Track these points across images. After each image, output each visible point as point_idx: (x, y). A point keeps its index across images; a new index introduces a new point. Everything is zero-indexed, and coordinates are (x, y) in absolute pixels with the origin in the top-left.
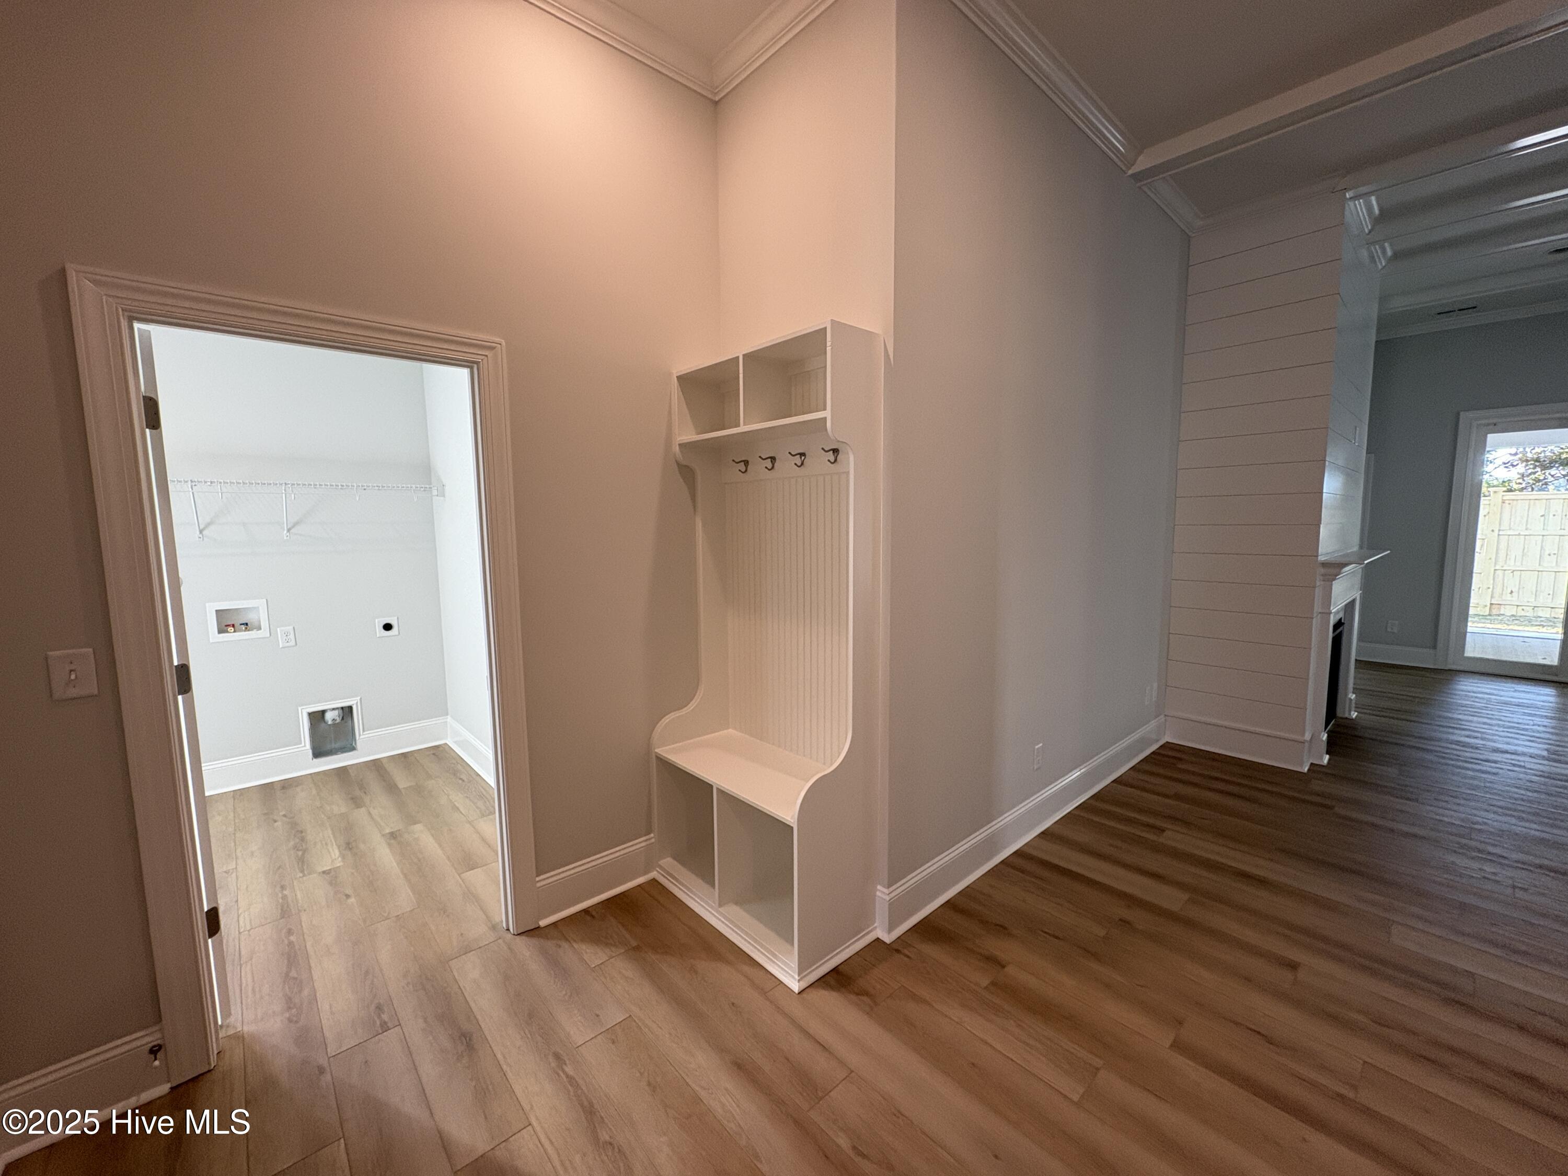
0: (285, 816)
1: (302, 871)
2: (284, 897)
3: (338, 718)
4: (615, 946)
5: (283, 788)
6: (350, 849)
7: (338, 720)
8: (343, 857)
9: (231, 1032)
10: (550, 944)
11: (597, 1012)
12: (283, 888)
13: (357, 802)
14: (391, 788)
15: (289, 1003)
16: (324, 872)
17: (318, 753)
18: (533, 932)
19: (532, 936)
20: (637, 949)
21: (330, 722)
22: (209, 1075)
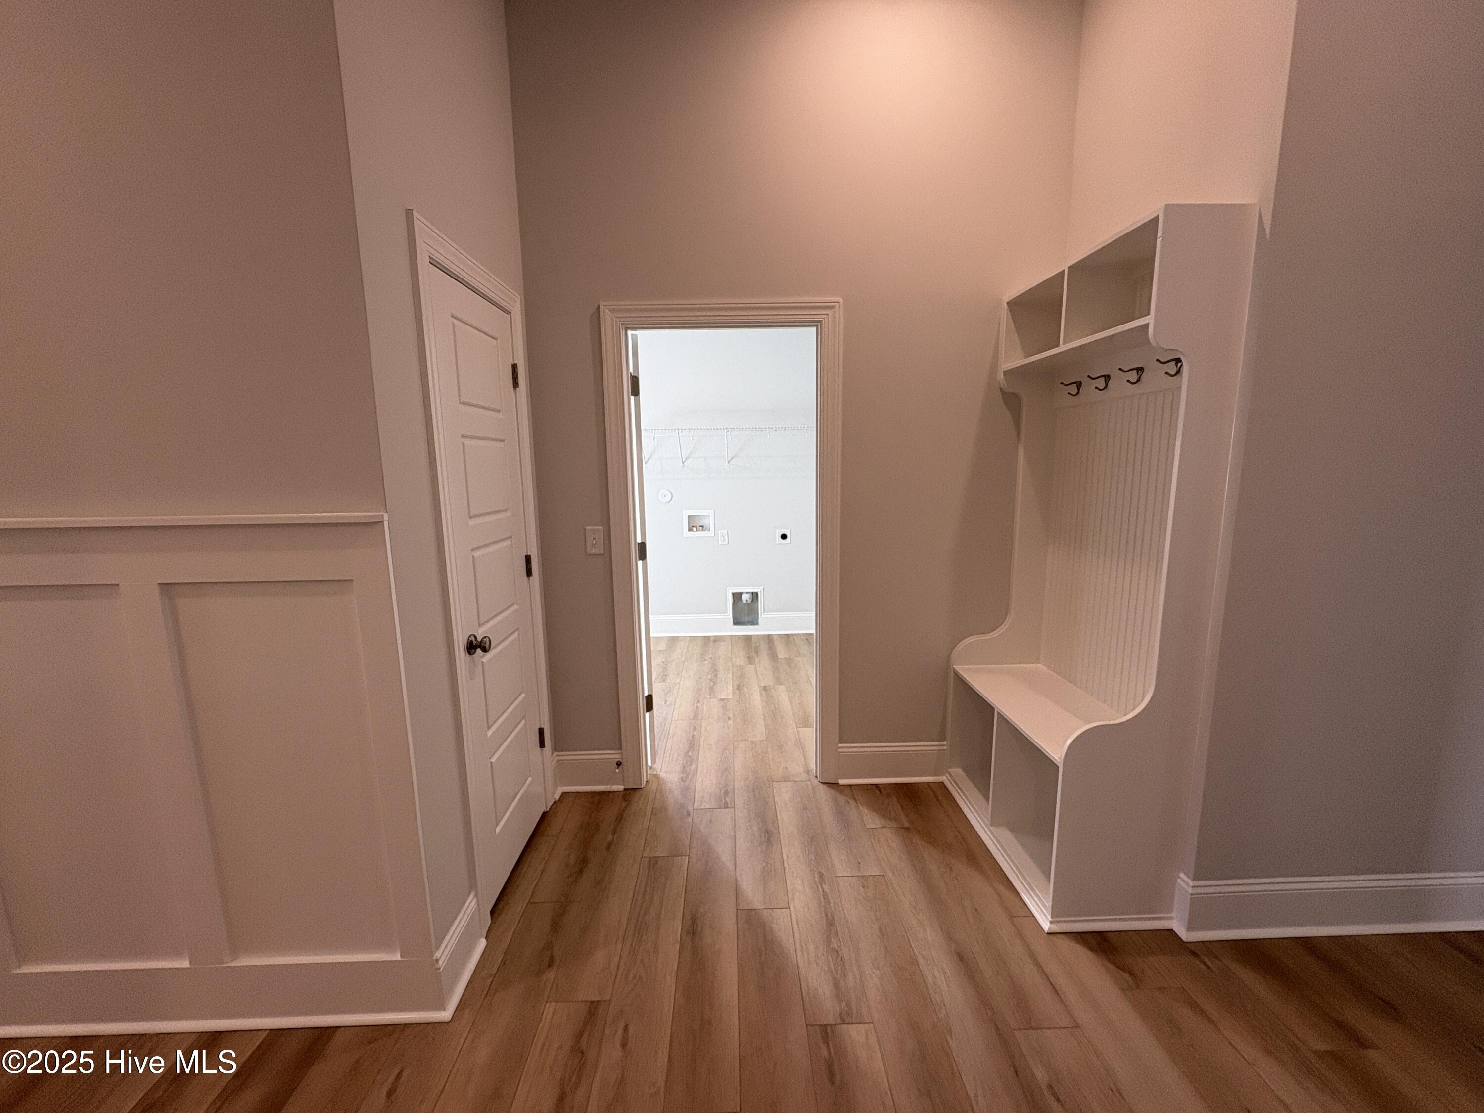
0: (711, 658)
1: (710, 695)
2: (697, 707)
3: (749, 600)
4: (890, 819)
5: (715, 641)
6: (739, 689)
7: (750, 601)
8: (734, 693)
9: (655, 773)
10: (842, 799)
11: (860, 861)
12: (698, 702)
13: (750, 660)
14: (773, 656)
15: (684, 770)
16: (721, 699)
17: (737, 622)
18: (833, 785)
19: (832, 788)
20: (907, 829)
21: (745, 602)
22: (640, 790)
